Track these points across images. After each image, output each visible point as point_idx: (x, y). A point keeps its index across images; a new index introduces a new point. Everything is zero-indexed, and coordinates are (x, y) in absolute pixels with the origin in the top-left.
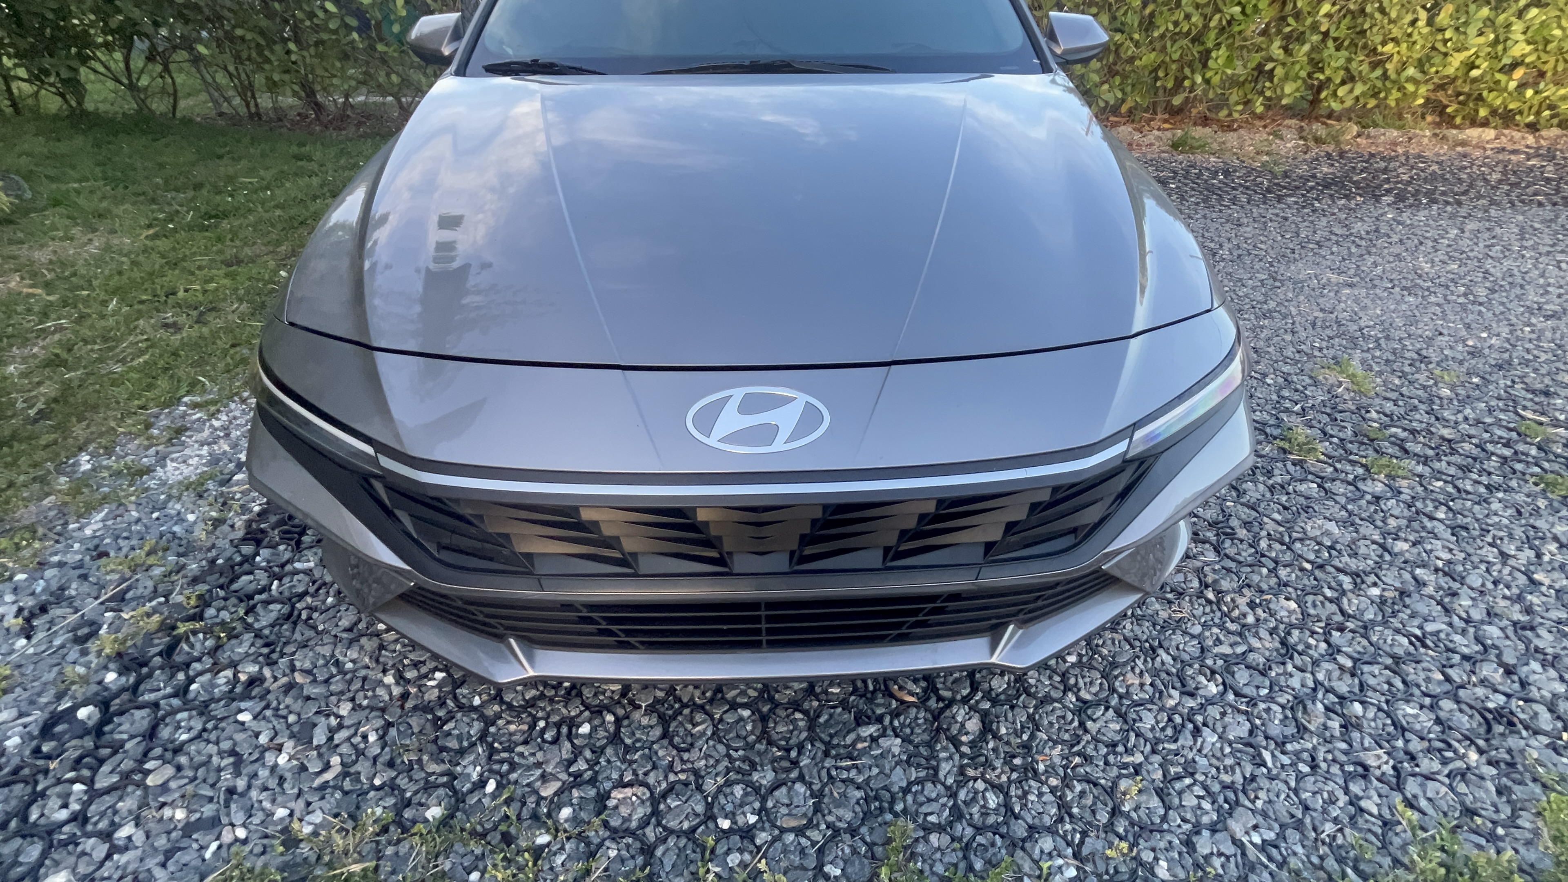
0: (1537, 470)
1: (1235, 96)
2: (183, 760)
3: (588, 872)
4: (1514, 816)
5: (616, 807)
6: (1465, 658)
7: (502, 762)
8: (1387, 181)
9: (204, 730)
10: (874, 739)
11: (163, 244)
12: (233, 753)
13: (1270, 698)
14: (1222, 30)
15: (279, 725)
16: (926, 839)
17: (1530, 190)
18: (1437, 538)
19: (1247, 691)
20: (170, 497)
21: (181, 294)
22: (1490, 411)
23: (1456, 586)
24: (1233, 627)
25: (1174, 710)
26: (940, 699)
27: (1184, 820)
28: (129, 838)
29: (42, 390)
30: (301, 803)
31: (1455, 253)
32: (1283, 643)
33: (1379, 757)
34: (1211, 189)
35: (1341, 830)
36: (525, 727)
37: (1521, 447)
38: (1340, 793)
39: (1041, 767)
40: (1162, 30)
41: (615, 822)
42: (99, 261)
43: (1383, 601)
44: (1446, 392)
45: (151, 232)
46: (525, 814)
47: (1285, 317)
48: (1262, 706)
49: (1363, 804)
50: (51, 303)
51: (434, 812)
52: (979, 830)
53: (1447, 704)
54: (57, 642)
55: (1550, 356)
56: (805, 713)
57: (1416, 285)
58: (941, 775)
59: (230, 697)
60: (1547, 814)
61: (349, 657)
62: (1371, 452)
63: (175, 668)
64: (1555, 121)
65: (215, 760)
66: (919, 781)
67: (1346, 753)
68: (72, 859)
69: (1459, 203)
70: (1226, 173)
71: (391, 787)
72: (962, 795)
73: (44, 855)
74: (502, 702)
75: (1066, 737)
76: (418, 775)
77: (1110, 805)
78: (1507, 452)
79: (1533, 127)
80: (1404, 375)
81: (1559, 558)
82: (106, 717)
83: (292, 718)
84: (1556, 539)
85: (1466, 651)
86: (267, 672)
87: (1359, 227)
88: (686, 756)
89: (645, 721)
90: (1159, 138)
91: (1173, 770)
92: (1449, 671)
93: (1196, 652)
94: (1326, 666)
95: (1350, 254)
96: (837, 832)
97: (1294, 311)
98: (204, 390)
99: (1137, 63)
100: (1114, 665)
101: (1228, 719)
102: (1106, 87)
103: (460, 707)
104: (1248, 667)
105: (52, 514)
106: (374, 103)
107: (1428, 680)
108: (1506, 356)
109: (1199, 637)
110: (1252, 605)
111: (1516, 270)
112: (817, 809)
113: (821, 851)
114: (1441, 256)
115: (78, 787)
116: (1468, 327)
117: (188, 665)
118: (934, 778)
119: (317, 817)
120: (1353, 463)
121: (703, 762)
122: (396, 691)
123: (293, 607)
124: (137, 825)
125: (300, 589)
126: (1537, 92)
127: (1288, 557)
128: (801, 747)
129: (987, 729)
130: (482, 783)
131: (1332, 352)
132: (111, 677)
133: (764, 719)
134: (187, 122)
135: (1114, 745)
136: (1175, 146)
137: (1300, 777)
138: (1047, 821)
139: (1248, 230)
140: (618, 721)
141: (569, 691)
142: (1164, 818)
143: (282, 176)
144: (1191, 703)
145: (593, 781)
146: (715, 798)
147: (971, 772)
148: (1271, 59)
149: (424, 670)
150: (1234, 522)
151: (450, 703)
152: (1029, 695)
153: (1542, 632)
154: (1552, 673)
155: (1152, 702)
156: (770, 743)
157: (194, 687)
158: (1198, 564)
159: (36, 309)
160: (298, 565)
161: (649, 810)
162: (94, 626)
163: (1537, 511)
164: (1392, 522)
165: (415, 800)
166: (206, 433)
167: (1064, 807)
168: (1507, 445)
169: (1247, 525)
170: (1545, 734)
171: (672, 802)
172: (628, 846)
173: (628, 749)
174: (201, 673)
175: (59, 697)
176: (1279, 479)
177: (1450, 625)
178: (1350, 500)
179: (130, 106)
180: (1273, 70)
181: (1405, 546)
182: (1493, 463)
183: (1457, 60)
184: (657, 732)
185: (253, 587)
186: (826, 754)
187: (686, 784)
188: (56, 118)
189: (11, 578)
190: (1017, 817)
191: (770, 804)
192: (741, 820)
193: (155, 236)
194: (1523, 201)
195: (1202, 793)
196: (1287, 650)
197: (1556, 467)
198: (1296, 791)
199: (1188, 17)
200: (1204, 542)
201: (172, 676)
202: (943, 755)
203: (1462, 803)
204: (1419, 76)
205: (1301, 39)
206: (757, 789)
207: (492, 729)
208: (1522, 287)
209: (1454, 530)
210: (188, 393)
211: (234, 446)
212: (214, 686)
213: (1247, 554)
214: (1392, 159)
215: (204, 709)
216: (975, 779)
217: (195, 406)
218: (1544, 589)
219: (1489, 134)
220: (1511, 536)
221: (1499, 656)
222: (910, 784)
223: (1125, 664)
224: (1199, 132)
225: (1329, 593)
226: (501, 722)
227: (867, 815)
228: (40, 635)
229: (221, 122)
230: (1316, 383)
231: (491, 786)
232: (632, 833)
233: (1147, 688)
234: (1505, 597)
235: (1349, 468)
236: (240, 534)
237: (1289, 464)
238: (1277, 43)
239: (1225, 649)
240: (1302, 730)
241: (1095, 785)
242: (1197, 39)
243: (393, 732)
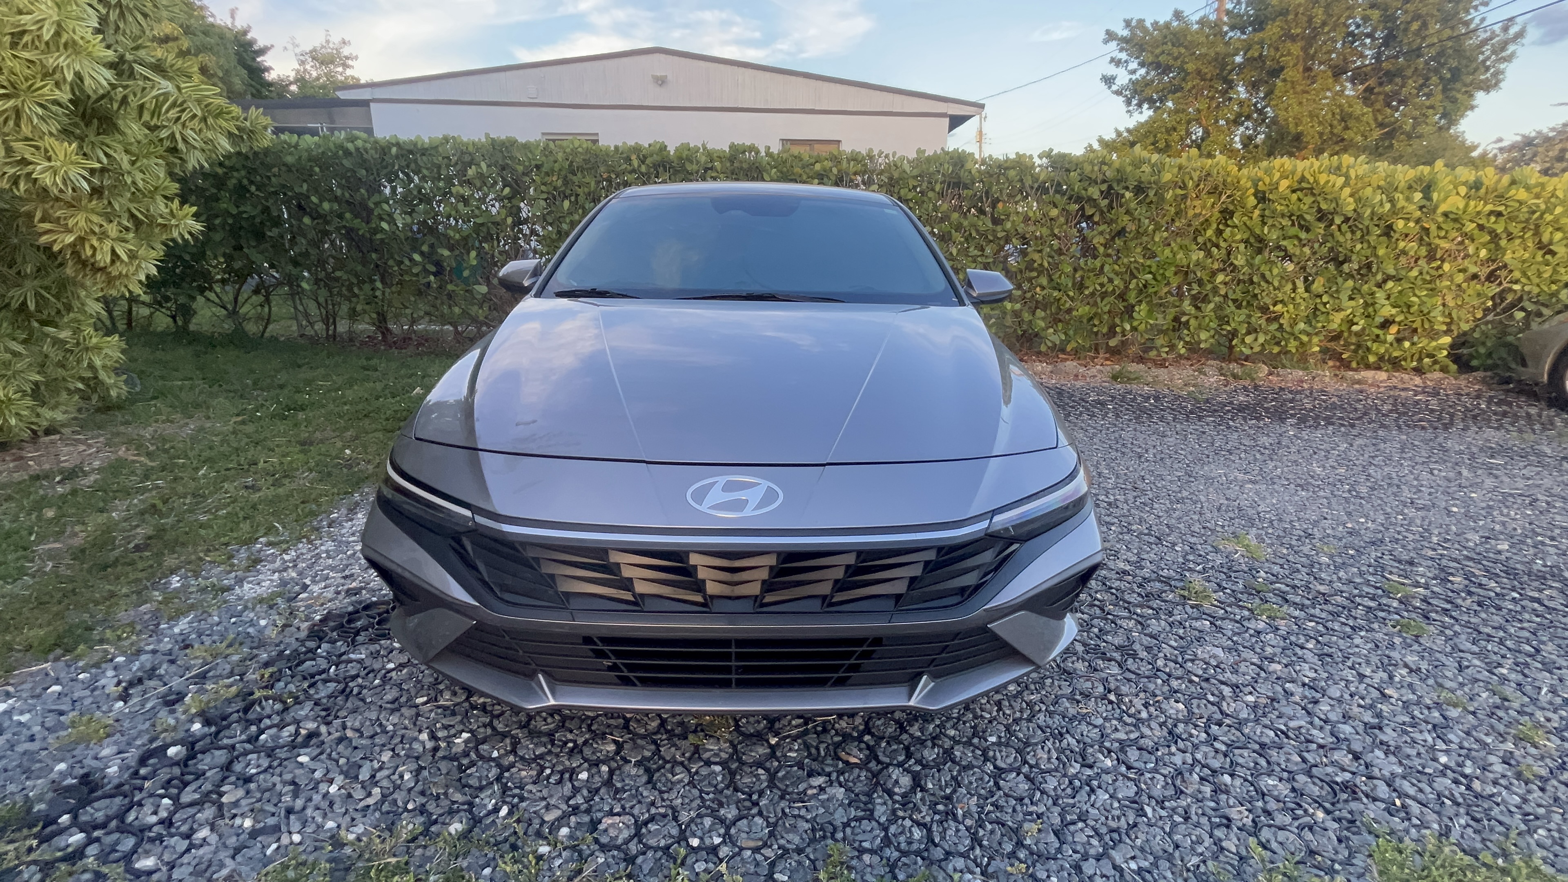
0: (1397, 617)
1: (1160, 341)
2: (252, 786)
3: (580, 871)
4: (1351, 856)
5: (606, 830)
6: (1321, 747)
7: (514, 796)
8: (1293, 408)
9: (270, 767)
10: (822, 789)
11: (250, 428)
12: (293, 783)
13: (1155, 770)
14: (1140, 292)
15: (331, 764)
16: (859, 858)
17: (1415, 418)
18: (1305, 661)
19: (1136, 765)
20: (246, 608)
21: (261, 465)
22: (1361, 574)
23: (1318, 695)
24: (1129, 720)
25: (1075, 776)
26: (879, 762)
27: (1075, 851)
28: (204, 839)
29: (139, 530)
30: (348, 818)
31: (1344, 460)
32: (1170, 733)
33: (1240, 812)
34: (1143, 410)
35: (1204, 862)
36: (534, 773)
37: (1384, 601)
38: (1206, 837)
39: (960, 812)
40: (1091, 289)
41: (604, 840)
42: (194, 439)
43: (1255, 707)
44: (1325, 559)
45: (240, 418)
46: (531, 831)
47: (1195, 503)
48: (1148, 775)
49: (1224, 844)
50: (153, 468)
51: (456, 827)
52: (905, 854)
53: (1302, 778)
54: (149, 706)
55: (1417, 537)
56: (767, 770)
57: (1309, 483)
58: (876, 814)
59: (293, 746)
60: (1376, 855)
61: (391, 722)
62: (1257, 600)
63: (250, 723)
64: (1437, 367)
65: (279, 787)
66: (858, 819)
67: (1214, 810)
68: (160, 849)
69: (1353, 426)
70: (1157, 399)
71: (422, 810)
72: (893, 829)
73: (137, 845)
74: (516, 754)
75: (983, 792)
76: (445, 803)
77: (1015, 839)
78: (1372, 604)
79: (1418, 371)
80: (1291, 546)
81: (1409, 679)
82: (192, 755)
83: (342, 761)
84: (1406, 666)
85: (1321, 741)
86: (323, 729)
87: (1264, 440)
88: (665, 796)
89: (634, 771)
90: (1100, 371)
91: (1069, 818)
92: (1305, 754)
93: (1098, 737)
94: (1204, 748)
95: (1256, 460)
96: (786, 851)
97: (1203, 499)
98: (277, 533)
99: (1074, 313)
100: (1027, 744)
101: (1119, 783)
102: (1051, 330)
103: (481, 757)
104: (1140, 749)
105: (146, 617)
106: (434, 331)
107: (1288, 760)
108: (1380, 536)
109: (1101, 728)
110: (1146, 705)
111: (1394, 475)
112: (771, 834)
113: (772, 865)
114: (1331, 462)
115: (166, 801)
116: (1349, 514)
117: (260, 721)
118: (871, 817)
119: (360, 829)
120: (1242, 608)
121: (679, 801)
122: (429, 745)
123: (347, 686)
124: (212, 830)
125: (353, 672)
126: (1413, 344)
127: (1180, 672)
128: (761, 793)
129: (917, 783)
130: (496, 810)
131: (1232, 529)
132: (197, 726)
133: (733, 774)
134: (274, 339)
135: (1021, 799)
136: (1115, 378)
137: (1175, 825)
138: (962, 849)
139: (1171, 440)
140: (611, 772)
141: (572, 750)
142: (1059, 850)
143: (350, 383)
144: (1089, 772)
145: (588, 811)
146: (688, 826)
147: (901, 813)
148: (1184, 314)
149: (453, 731)
150: (1137, 646)
151: (473, 755)
152: (953, 761)
153: (1388, 730)
154: (1392, 759)
155: (1056, 770)
156: (736, 790)
157: (263, 737)
158: (1104, 675)
159: (138, 472)
160: (352, 656)
161: (633, 832)
162: (180, 697)
163: (1392, 646)
164: (1269, 650)
165: (441, 820)
166: (278, 563)
167: (976, 840)
168: (1373, 599)
169: (1148, 649)
170: (1383, 801)
171: (652, 827)
172: (613, 857)
173: (617, 791)
174: (270, 727)
175: (151, 741)
176: (1178, 618)
177: (1311, 723)
178: (1235, 634)
179: (228, 326)
180: (1188, 321)
181: (1278, 667)
182: (1360, 612)
183: (1337, 319)
184: (644, 779)
185: (315, 670)
186: (782, 798)
187: (664, 816)
188: (163, 335)
189: (111, 660)
190: (936, 845)
191: (733, 831)
192: (708, 841)
193: (243, 423)
194: (1408, 426)
195: (1092, 833)
196: (1173, 736)
197: (1414, 615)
198: (1169, 835)
199: (1111, 281)
200: (1110, 660)
201: (247, 728)
202: (879, 801)
203: (1308, 846)
204: (1309, 329)
205: (1206, 300)
206: (722, 821)
207: (506, 774)
208: (1398, 486)
209: (1321, 656)
210: (265, 535)
211: (300, 574)
212: (279, 737)
213: (1145, 669)
214: (1299, 392)
215: (270, 753)
216: (904, 819)
217: (270, 544)
218: (1393, 701)
219: (1382, 375)
220: (1368, 663)
221: (1348, 746)
222: (849, 820)
223: (1036, 744)
224: (1133, 367)
225: (1211, 698)
226: (514, 770)
227: (813, 840)
228: (135, 700)
229: (302, 341)
230: (1217, 550)
231: (504, 811)
232: (618, 848)
233: (1054, 760)
234: (1359, 706)
235: (1237, 611)
236: (303, 634)
237: (1188, 608)
238: (1187, 302)
239: (1122, 736)
240: (1179, 793)
241: (1003, 825)
242: (1122, 297)
243: (425, 773)
